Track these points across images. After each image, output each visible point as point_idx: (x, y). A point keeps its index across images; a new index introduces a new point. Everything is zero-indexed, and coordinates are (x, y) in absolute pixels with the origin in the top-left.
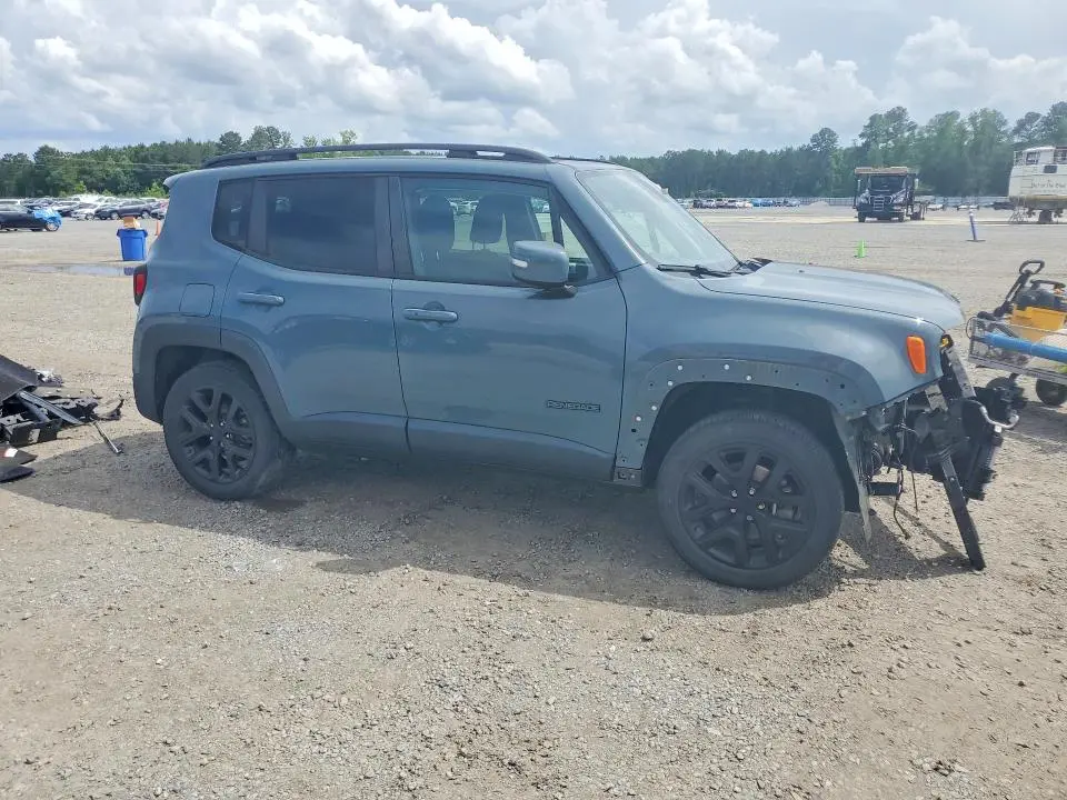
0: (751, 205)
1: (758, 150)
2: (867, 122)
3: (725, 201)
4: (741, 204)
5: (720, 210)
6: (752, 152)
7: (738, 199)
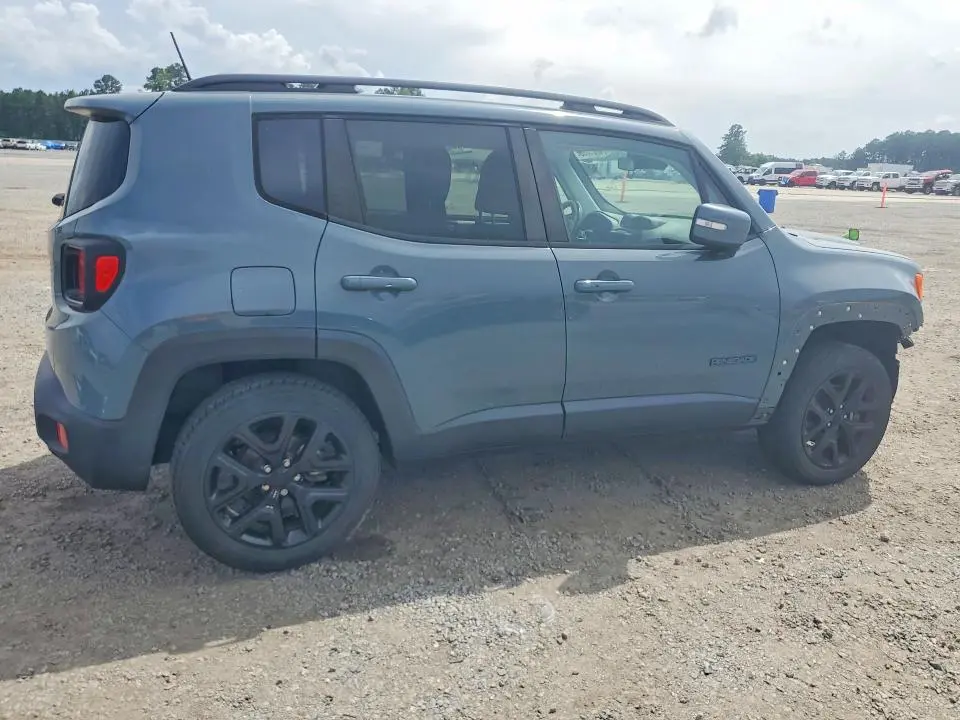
0: (44, 148)
1: (35, 90)
2: (150, 74)
3: (14, 141)
4: (33, 146)
5: (8, 151)
6: (28, 92)
7: (30, 141)
